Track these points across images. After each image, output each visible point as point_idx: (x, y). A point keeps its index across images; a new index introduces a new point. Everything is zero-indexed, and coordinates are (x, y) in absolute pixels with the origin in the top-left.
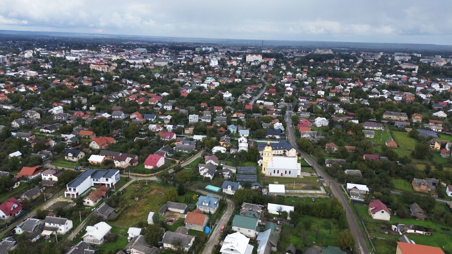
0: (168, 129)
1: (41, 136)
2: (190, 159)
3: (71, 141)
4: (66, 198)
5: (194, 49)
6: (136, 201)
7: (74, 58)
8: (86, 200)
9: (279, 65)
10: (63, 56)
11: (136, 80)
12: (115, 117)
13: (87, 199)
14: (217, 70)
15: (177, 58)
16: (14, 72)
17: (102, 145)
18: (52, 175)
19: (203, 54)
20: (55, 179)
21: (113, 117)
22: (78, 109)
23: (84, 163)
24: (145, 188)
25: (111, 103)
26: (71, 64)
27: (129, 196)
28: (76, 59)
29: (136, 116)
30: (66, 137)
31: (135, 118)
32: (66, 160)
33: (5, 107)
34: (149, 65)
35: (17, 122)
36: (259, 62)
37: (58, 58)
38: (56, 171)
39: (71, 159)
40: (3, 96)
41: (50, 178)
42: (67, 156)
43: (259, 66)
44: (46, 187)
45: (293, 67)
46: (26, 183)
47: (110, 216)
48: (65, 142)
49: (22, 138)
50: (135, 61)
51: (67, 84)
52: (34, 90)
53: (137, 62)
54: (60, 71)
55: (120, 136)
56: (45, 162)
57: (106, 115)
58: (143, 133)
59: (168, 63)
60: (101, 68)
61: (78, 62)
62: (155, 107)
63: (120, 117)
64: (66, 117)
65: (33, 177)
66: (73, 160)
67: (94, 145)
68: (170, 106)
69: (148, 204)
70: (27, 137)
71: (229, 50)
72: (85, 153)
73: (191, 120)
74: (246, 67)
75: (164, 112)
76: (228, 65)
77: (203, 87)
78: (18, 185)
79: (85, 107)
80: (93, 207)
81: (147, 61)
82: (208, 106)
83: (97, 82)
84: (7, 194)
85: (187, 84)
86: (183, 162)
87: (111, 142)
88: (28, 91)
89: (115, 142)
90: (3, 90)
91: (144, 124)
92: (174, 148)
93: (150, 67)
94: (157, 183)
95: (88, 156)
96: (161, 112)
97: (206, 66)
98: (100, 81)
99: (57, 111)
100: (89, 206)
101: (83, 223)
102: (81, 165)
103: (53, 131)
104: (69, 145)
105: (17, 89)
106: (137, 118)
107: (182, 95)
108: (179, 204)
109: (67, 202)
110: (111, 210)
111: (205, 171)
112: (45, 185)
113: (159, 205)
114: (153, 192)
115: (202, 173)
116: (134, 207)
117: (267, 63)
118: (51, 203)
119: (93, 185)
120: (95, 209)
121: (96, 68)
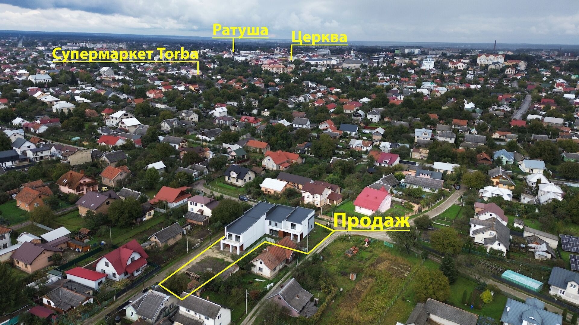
0: (382, 149)
1: (196, 144)
2: (439, 204)
3: (235, 154)
4: (221, 252)
5: (393, 51)
6: (351, 281)
7: (243, 59)
8: (258, 264)
9: (537, 69)
10: (231, 56)
11: (319, 83)
12: (297, 126)
13: (259, 262)
14: (433, 74)
15: (372, 59)
16: (176, 71)
17: (281, 164)
18: (204, 205)
20: (208, 212)
21: (294, 126)
22: (247, 114)
23: (255, 190)
24: (366, 255)
25: (290, 109)
26: (239, 64)
27: (335, 268)
28: (246, 60)
29: (328, 126)
30: (229, 148)
31: (326, 130)
32: (226, 183)
33: (158, 106)
34: (336, 67)
35: (168, 124)
36: (501, 65)
37: (226, 58)
38: (211, 200)
39: (234, 181)
40: (158, 93)
41: (199, 211)
42: (229, 175)
43: (503, 70)
44: (192, 225)
46: (163, 214)
47: (305, 310)
48: (227, 155)
49: (171, 144)
50: (319, 62)
51: (234, 85)
52: (195, 89)
53: (320, 63)
54: (227, 71)
55: (306, 154)
56: (196, 183)
57: (285, 123)
58: (341, 152)
59: (360, 65)
60: (275, 69)
61: (248, 63)
62: (354, 116)
63: (305, 127)
64: (230, 121)
65: (175, 204)
66: (237, 183)
67: (270, 163)
68: (377, 116)
69: (378, 293)
70: (177, 144)
71: (445, 52)
72: (255, 173)
73: (418, 137)
74: (478, 72)
75: (368, 124)
76: (450, 68)
77: (422, 93)
78: (151, 216)
79: (255, 112)
80: (268, 281)
81: (333, 62)
82: (440, 119)
83: (270, 83)
84: (131, 230)
85: (395, 89)
86: (427, 209)
87: (294, 161)
88: (187, 89)
89: (300, 161)
90: (160, 88)
91: (341, 138)
92: (403, 180)
93: (337, 70)
94: (385, 246)
95: (260, 180)
96: (364, 124)
97: (416, 69)
98: (275, 82)
99: (220, 113)
100: (261, 277)
101: (251, 317)
102: (249, 193)
103: (213, 139)
104: (232, 160)
105: (176, 87)
106: (329, 130)
107: (391, 101)
108: (457, 312)
109: (223, 260)
110: (305, 296)
111: (488, 234)
112: (192, 221)
113: (403, 299)
114: (383, 267)
115: (479, 239)
116: (350, 295)
117: (515, 66)
118: (196, 259)
119: (268, 233)
120: (274, 285)
121: (268, 69)
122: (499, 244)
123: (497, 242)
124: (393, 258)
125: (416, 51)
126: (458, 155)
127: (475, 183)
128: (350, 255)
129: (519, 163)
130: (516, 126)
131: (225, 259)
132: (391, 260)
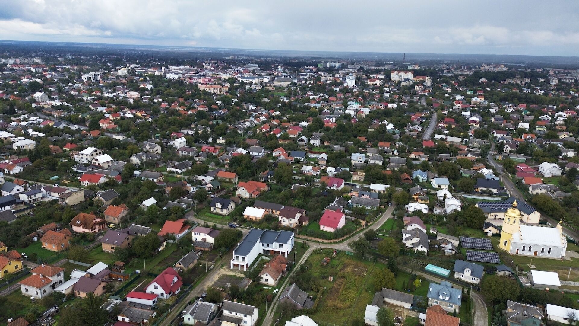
0: (329, 173)
1: (170, 176)
2: (378, 219)
3: (211, 186)
4: (232, 270)
5: (316, 65)
6: (330, 282)
7: (176, 77)
8: (264, 277)
9: (440, 85)
10: (162, 74)
11: (258, 104)
12: (254, 154)
13: (265, 275)
14: (356, 92)
15: (300, 76)
16: (112, 93)
17: (253, 192)
18: (206, 235)
19: (331, 70)
20: (210, 240)
21: (251, 153)
22: (203, 142)
23: (239, 218)
24: (335, 262)
25: (241, 134)
26: (174, 83)
27: (317, 274)
28: (179, 78)
29: (281, 153)
30: (203, 179)
31: (280, 156)
32: (212, 213)
33: (116, 137)
34: (268, 85)
35: (137, 157)
36: (411, 82)
37: (157, 75)
38: (211, 230)
39: (219, 211)
40: (110, 123)
41: (203, 239)
42: (214, 206)
43: (413, 86)
44: (201, 250)
45: (460, 89)
46: (173, 244)
47: (306, 304)
48: (203, 187)
49: (149, 179)
50: (252, 80)
51: (178, 108)
52: (142, 115)
54: (165, 93)
55: (269, 181)
56: (188, 214)
57: (241, 151)
58: (297, 177)
59: (290, 82)
60: (212, 89)
61: (182, 82)
62: (299, 141)
63: (260, 154)
64: (192, 152)
65: (180, 235)
66: (221, 212)
67: (243, 192)
68: (318, 141)
69: (350, 288)
70: (155, 178)
71: (362, 66)
72: (235, 203)
73: (354, 160)
74: (393, 88)
75: (311, 148)
76: (369, 85)
77: (350, 115)
78: (164, 247)
79: (211, 140)
80: (274, 288)
81: (266, 80)
82: (369, 141)
83: (213, 106)
84: (153, 259)
85: (326, 110)
86: (371, 223)
87: (263, 189)
88: (135, 117)
89: (267, 188)
90: (107, 115)
91: (293, 164)
92: (350, 201)
93: (270, 89)
94: (348, 255)
95: (240, 209)
96: (308, 148)
97: (340, 87)
98: (216, 105)
99: (180, 143)
100: (268, 286)
101: (271, 313)
102: (235, 220)
103: (184, 170)
104: (209, 191)
105: (122, 114)
106: (282, 156)
107: (326, 125)
108: (401, 294)
109: (235, 276)
110: (304, 295)
111: (415, 240)
112: (200, 248)
113: (366, 291)
114: (349, 269)
115: (409, 244)
116: (331, 291)
117: (422, 83)
118: (216, 277)
119: (262, 252)
120: (279, 291)
121: (206, 89)
122: (422, 247)
123: (421, 246)
124: (354, 263)
125: (337, 65)
126: (388, 177)
127: (402, 201)
128: (325, 264)
129: (431, 180)
130: (427, 147)
131: (237, 275)
132: (353, 265)
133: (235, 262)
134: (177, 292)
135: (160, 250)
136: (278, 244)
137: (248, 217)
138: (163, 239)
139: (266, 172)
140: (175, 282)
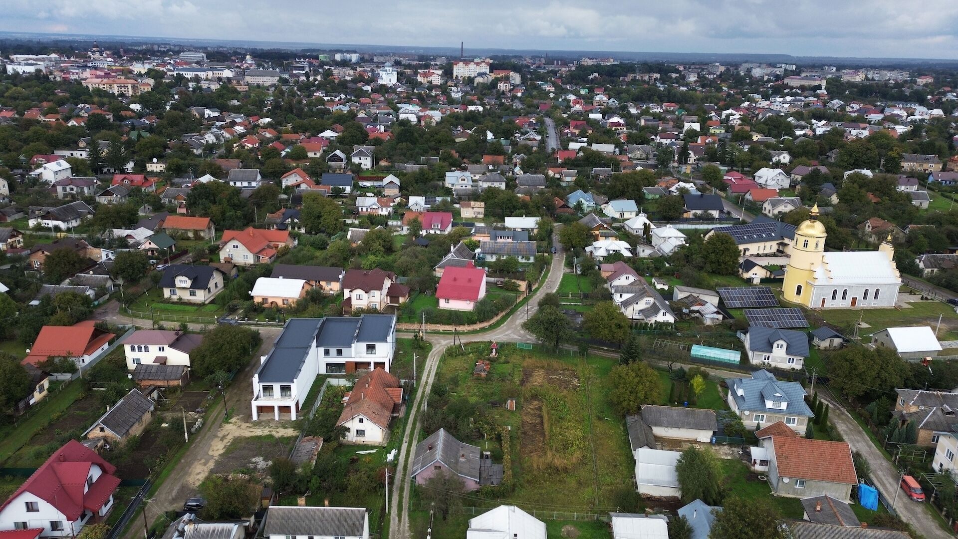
1: (44, 237)
2: (545, 277)
3: (151, 246)
4: (257, 424)
5: (316, 58)
6: (512, 412)
7: (29, 69)
9: (535, 83)
11: (223, 108)
12: (238, 184)
13: (357, 420)
14: (402, 92)
15: (292, 70)
17: (260, 252)
18: (166, 347)
20: (179, 358)
21: (232, 183)
22: (112, 171)
23: (243, 305)
24: (504, 368)
25: (199, 156)
26: (27, 78)
27: (476, 398)
28: (38, 71)
29: (300, 179)
30: (128, 236)
31: (299, 186)
32: (168, 301)
34: (235, 82)
36: (489, 77)
38: (177, 334)
39: (186, 296)
41: (157, 359)
42: (172, 285)
43: (494, 84)
44: (157, 387)
45: (568, 87)
46: (71, 382)
47: (484, 475)
48: (132, 250)
50: (199, 73)
51: (41, 118)
53: (203, 75)
55: (290, 229)
56: (100, 310)
59: (278, 78)
60: (115, 86)
61: (46, 77)
62: (330, 160)
63: (254, 184)
64: (91, 187)
65: (88, 359)
66: (193, 298)
67: (238, 253)
68: (367, 159)
69: (562, 419)
71: (398, 59)
72: (223, 273)
73: (453, 185)
74: (463, 87)
75: (360, 172)
76: (421, 83)
77: (409, 121)
78: (45, 393)
79: (130, 166)
80: (384, 450)
81: (227, 74)
82: (463, 157)
83: (123, 113)
85: (361, 115)
86: (537, 284)
87: (281, 245)
89: (290, 242)
91: (332, 198)
92: (478, 251)
93: (239, 88)
94: (521, 350)
95: (243, 285)
97: (372, 85)
98: (131, 110)
99: (56, 173)
100: (366, 447)
101: (400, 515)
102: (233, 310)
103: (74, 224)
106: (303, 187)
107: (372, 136)
109: (271, 436)
110: (470, 454)
112: (153, 382)
114: (538, 379)
115: (631, 312)
116: (524, 433)
118: (217, 448)
119: (323, 370)
120: (399, 453)
121: (101, 87)
122: (664, 314)
123: (662, 311)
124: (545, 362)
125: (354, 57)
127: (578, 240)
128: (483, 374)
129: (603, 206)
131: (274, 433)
132: (543, 367)
133: (264, 402)
134: (104, 510)
135: (32, 402)
136: (363, 346)
137: (265, 300)
138: (39, 372)
139: (279, 213)
140: (94, 480)
